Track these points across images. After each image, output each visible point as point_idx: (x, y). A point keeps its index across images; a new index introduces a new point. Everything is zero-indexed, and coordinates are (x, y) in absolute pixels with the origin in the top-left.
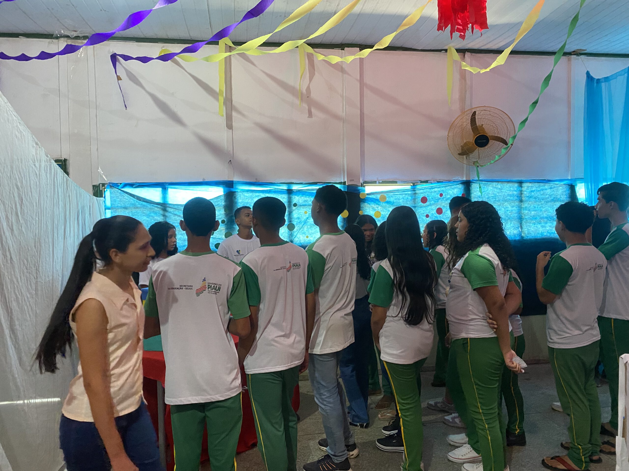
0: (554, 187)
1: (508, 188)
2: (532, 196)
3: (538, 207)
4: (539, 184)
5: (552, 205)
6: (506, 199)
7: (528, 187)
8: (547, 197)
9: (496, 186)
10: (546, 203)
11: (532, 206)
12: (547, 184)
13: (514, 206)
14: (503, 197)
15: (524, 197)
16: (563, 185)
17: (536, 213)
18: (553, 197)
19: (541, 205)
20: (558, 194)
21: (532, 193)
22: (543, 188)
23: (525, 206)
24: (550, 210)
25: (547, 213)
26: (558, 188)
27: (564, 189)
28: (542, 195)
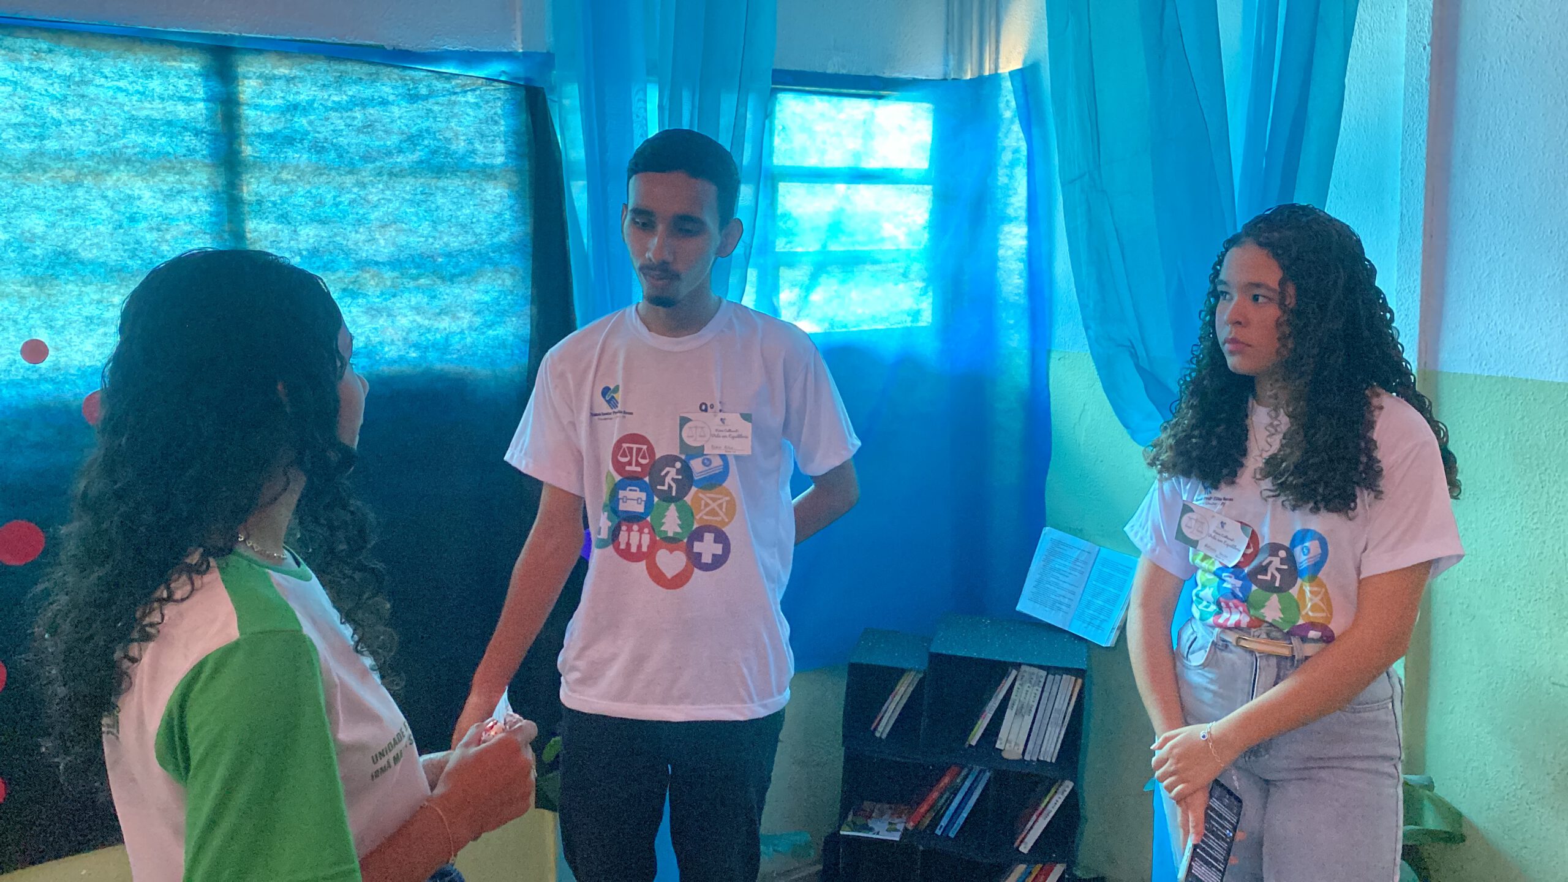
0: (431, 94)
1: (132, 78)
2: (299, 137)
3: (338, 199)
4: (336, 71)
5: (421, 189)
6: (115, 144)
7: (268, 79)
8: (389, 143)
9: (40, 59)
10: (390, 179)
11: (302, 193)
12: (389, 69)
13: (179, 192)
14: (99, 130)
15: (248, 136)
16: (482, 85)
17: (331, 234)
18: (426, 146)
19: (355, 190)
20: (456, 135)
21: (298, 115)
22: (366, 91)
23: (256, 194)
24: (415, 219)
25: (394, 234)
26: (453, 98)
27: (490, 104)
28: (359, 131)
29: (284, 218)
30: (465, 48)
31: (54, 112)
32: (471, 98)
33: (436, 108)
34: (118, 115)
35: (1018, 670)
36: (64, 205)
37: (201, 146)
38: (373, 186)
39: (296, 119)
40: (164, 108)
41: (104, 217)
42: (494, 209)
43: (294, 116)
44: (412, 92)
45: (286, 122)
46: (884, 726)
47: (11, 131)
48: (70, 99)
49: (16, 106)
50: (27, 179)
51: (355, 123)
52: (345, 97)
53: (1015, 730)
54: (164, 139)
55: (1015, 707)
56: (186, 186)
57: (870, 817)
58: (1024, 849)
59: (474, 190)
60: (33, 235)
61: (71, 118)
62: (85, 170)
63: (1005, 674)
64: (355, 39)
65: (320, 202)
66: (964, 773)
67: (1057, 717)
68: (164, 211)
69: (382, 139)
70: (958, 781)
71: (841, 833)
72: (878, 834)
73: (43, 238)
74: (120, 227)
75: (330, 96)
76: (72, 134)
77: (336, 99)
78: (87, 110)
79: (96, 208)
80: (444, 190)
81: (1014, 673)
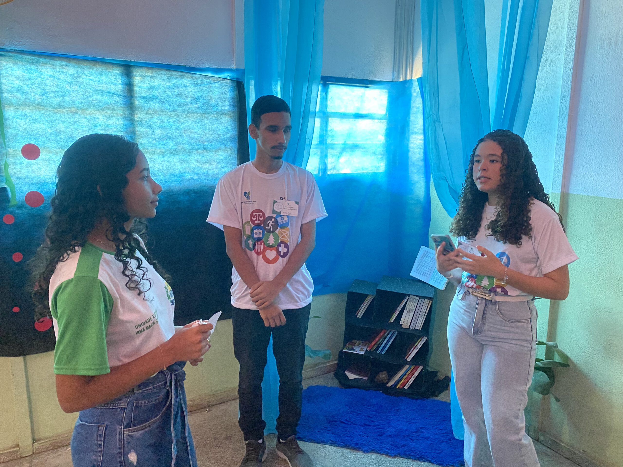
0: (202, 83)
1: (95, 76)
2: (155, 98)
3: (169, 120)
4: (168, 74)
5: (199, 117)
6: (89, 99)
7: (144, 77)
8: (187, 101)
9: (63, 68)
10: (188, 113)
11: (156, 118)
12: (187, 74)
13: (112, 117)
14: (84, 94)
15: (136, 97)
16: (221, 80)
17: (167, 133)
18: (201, 102)
19: (175, 117)
20: (212, 98)
21: (154, 90)
22: (178, 82)
23: (140, 118)
24: (197, 128)
25: (189, 133)
26: (210, 85)
27: (224, 87)
28: (176, 96)
29: (150, 127)
30: (215, 67)
31: (68, 87)
32: (217, 85)
33: (204, 88)
34: (90, 89)
35: (409, 297)
36: (71, 120)
37: (120, 100)
38: (182, 116)
39: (154, 92)
40: (107, 87)
41: (85, 125)
42: (225, 125)
43: (153, 90)
44: (195, 82)
45: (150, 92)
46: (360, 315)
47: (53, 94)
48: (73, 83)
49: (54, 85)
50: (58, 111)
51: (175, 93)
52: (171, 84)
53: (407, 318)
54: (107, 98)
55: (407, 310)
56: (115, 114)
57: (354, 346)
58: (409, 360)
59: (218, 118)
60: (60, 131)
61: (74, 90)
62: (79, 108)
63: (404, 298)
64: (176, 63)
65: (163, 121)
66: (388, 331)
67: (422, 314)
68: (107, 123)
69: (185, 99)
70: (386, 335)
71: (344, 350)
72: (356, 351)
73: (64, 132)
74: (91, 128)
75: (166, 83)
76: (74, 95)
77: (168, 84)
78: (79, 87)
79: (83, 121)
80: (207, 118)
81: (408, 297)
